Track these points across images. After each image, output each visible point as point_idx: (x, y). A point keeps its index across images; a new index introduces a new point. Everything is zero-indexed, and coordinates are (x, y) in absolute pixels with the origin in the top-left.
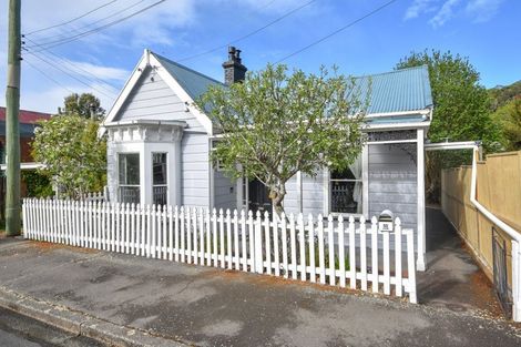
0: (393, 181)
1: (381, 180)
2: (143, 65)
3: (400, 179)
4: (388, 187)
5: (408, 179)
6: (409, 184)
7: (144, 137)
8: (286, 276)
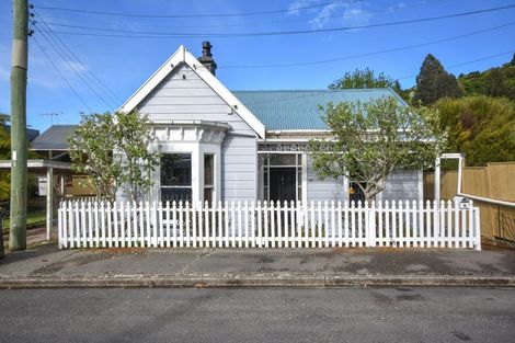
0: (400, 182)
1: (392, 181)
2: (176, 60)
3: (405, 180)
4: (397, 187)
5: (412, 180)
6: (412, 184)
7: (200, 137)
8: (395, 246)
